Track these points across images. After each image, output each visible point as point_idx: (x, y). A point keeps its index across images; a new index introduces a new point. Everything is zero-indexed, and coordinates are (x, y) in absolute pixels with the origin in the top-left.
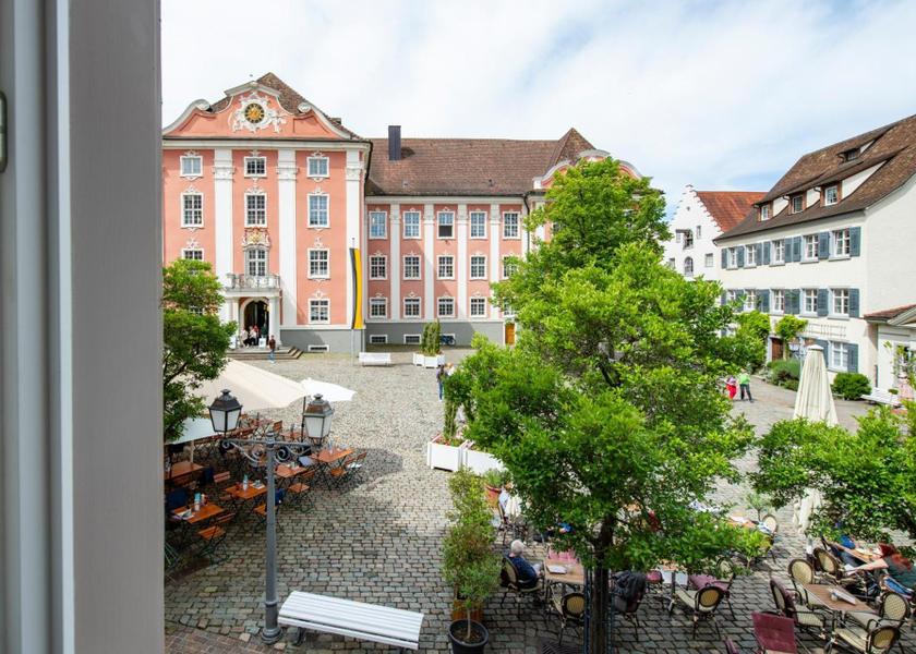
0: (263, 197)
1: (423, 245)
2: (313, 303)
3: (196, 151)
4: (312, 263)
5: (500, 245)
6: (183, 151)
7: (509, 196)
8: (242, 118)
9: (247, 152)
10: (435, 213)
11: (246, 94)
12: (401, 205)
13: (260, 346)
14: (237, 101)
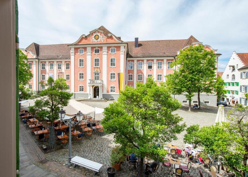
0: (99, 59)
1: (143, 71)
2: (111, 87)
3: (82, 48)
4: (111, 77)
5: (166, 71)
6: (79, 48)
7: (170, 57)
8: (94, 38)
9: (95, 47)
10: (147, 62)
11: (95, 32)
12: (137, 60)
13: (97, 98)
14: (92, 34)
